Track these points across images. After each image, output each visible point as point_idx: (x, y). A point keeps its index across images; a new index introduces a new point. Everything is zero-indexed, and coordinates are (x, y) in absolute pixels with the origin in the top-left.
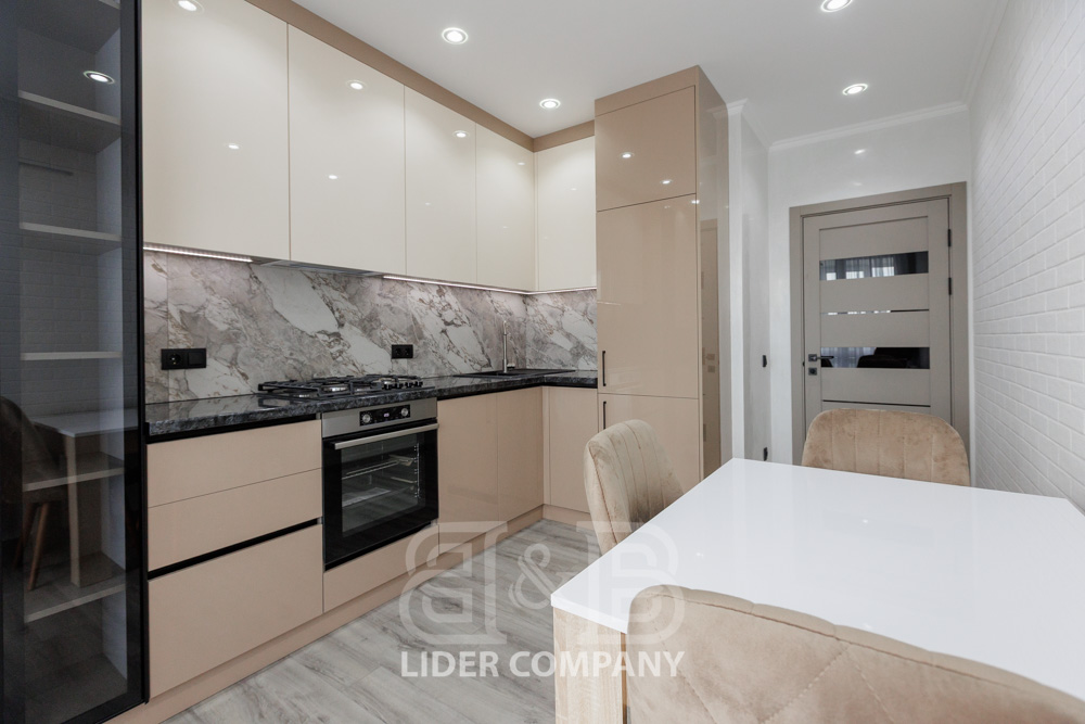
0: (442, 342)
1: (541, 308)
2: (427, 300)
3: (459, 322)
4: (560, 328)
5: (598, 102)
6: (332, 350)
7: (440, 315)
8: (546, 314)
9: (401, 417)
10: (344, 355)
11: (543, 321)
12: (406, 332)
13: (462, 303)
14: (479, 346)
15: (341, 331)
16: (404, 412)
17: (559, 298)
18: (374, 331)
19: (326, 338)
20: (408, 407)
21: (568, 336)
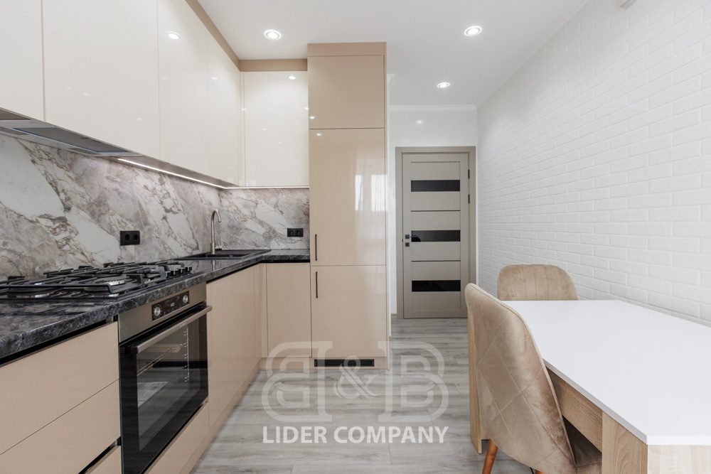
0: (163, 228)
1: (235, 201)
2: (150, 187)
3: (176, 211)
4: (254, 217)
5: (310, 45)
6: (58, 238)
7: (162, 203)
8: (240, 206)
9: (183, 304)
10: (72, 242)
11: (238, 211)
12: (133, 219)
13: (179, 193)
14: (191, 232)
15: (68, 216)
16: (185, 299)
17: (253, 193)
18: (102, 216)
19: (50, 223)
20: (187, 294)
21: (261, 223)
